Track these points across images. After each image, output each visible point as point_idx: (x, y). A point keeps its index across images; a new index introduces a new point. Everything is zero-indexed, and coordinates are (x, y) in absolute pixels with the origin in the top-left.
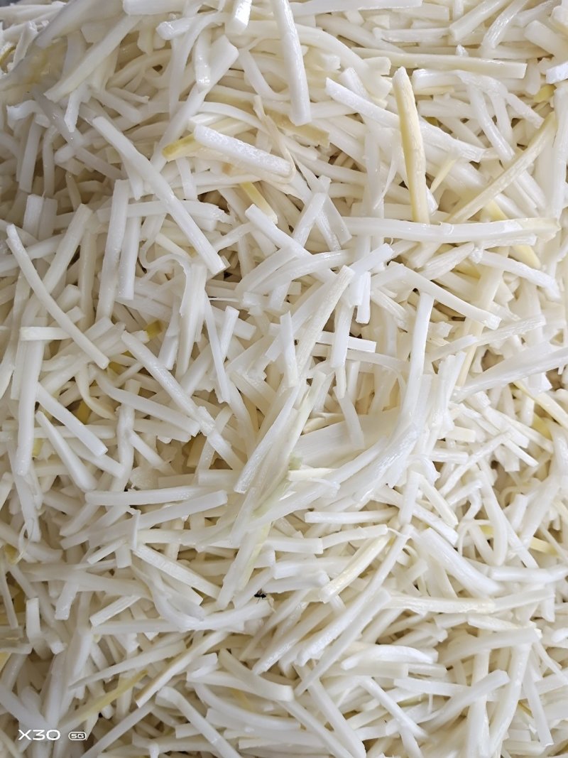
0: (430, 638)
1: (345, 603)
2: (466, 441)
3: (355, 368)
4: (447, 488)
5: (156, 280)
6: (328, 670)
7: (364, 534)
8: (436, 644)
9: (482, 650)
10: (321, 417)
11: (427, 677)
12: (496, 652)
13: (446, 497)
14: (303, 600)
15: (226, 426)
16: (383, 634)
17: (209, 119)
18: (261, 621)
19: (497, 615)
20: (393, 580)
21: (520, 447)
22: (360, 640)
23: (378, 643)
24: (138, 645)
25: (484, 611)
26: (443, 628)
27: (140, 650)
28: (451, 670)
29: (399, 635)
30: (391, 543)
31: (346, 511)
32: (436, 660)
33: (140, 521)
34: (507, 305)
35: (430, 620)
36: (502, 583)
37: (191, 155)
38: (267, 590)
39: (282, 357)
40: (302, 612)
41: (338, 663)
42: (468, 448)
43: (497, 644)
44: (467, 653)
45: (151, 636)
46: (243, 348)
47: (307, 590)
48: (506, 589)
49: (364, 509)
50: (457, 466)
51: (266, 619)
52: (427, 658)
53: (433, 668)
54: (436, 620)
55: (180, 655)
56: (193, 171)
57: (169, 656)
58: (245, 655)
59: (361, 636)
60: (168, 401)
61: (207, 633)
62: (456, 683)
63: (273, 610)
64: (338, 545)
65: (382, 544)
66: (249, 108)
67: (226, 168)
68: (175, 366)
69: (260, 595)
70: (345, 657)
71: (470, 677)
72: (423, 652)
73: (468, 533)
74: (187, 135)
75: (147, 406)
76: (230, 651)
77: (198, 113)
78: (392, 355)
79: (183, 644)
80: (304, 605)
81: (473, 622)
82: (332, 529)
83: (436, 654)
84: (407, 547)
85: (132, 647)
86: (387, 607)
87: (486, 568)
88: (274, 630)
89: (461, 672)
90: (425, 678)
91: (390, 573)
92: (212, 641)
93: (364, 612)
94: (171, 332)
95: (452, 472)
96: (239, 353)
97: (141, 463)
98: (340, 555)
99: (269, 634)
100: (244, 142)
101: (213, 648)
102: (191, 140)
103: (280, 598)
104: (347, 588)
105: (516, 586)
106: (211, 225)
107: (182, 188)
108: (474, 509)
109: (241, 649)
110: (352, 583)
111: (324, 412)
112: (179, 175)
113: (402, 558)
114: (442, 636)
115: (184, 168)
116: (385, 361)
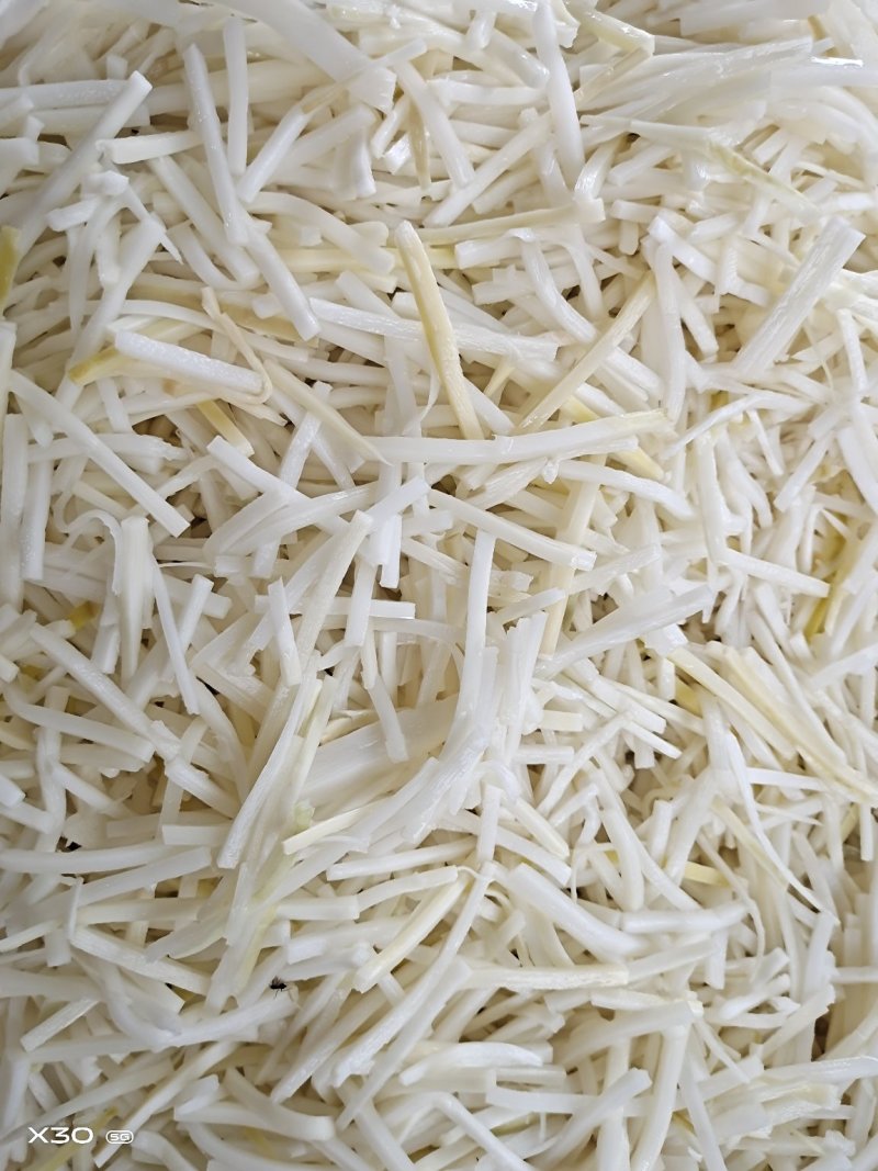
0: (540, 1027)
1: (404, 988)
2: (571, 730)
3: (389, 642)
4: (549, 802)
5: (82, 545)
6: (384, 1088)
7: (424, 881)
8: (550, 1036)
9: (619, 1039)
10: (346, 716)
11: (537, 1086)
12: (641, 1040)
13: (549, 816)
14: (340, 987)
15: (200, 745)
16: (467, 1027)
17: (138, 323)
18: (282, 1023)
19: (636, 986)
20: (478, 945)
21: (655, 733)
22: (431, 1038)
23: (464, 1039)
24: (100, 1071)
25: (613, 983)
26: (558, 1012)
27: (103, 1078)
28: (575, 1074)
29: (499, 1024)
30: (467, 891)
31: (397, 851)
32: (550, 1058)
33: (81, 894)
34: (609, 531)
35: (539, 1000)
36: (644, 936)
37: (117, 373)
38: (286, 977)
39: (274, 641)
40: (340, 1004)
41: (396, 1076)
42: (576, 740)
43: (640, 1029)
44: (596, 1045)
45: (118, 1058)
46: (215, 633)
47: (341, 974)
48: (650, 944)
49: (423, 845)
50: (561, 767)
51: (290, 1019)
52: (534, 1059)
53: (545, 1072)
54: (547, 1001)
55: (164, 1081)
56: (121, 395)
57: (147, 1084)
58: (263, 1075)
59: (431, 1031)
60: (110, 719)
61: (204, 1046)
62: (581, 1093)
63: (298, 1006)
64: (387, 901)
65: (455, 893)
66: (195, 303)
67: (169, 386)
68: (118, 666)
69: (278, 985)
70: (407, 1065)
71: (601, 1083)
72: (530, 1049)
73: (589, 865)
74: (107, 348)
75: (79, 727)
76: (241, 1071)
77: (121, 316)
78: (441, 621)
79: (169, 1065)
80: (343, 995)
81: (600, 1001)
82: (376, 880)
83: (549, 1050)
84: (493, 893)
85: (89, 1074)
86: (470, 986)
87: (616, 915)
88: (303, 1033)
89: (588, 1074)
90: (534, 1089)
91: (471, 932)
92: (213, 1057)
93: (432, 997)
94: (107, 619)
95: (554, 778)
96: (209, 640)
97: (80, 808)
98: (393, 915)
99: (296, 1039)
100: (189, 349)
101: (213, 1067)
102: (115, 353)
103: (308, 986)
104: (405, 962)
105: (666, 938)
106: (153, 466)
107: (107, 419)
108: (591, 829)
109: (258, 1065)
110: (412, 954)
111: (349, 709)
112: (103, 403)
113: (489, 911)
114: (556, 1024)
115: (109, 393)
116: (430, 630)
